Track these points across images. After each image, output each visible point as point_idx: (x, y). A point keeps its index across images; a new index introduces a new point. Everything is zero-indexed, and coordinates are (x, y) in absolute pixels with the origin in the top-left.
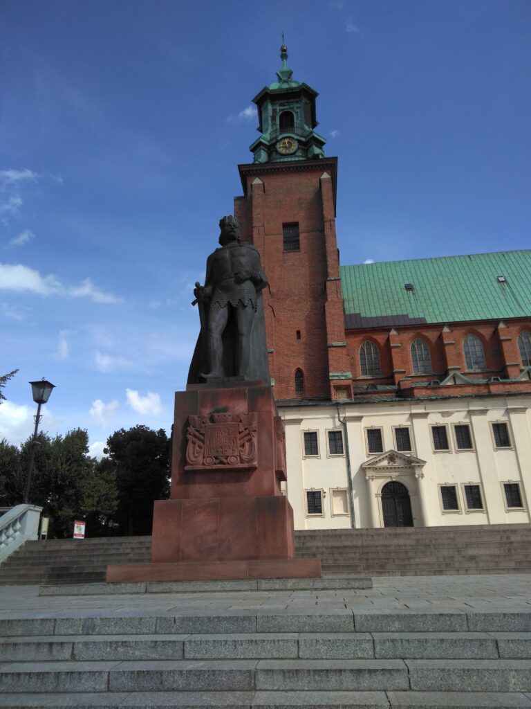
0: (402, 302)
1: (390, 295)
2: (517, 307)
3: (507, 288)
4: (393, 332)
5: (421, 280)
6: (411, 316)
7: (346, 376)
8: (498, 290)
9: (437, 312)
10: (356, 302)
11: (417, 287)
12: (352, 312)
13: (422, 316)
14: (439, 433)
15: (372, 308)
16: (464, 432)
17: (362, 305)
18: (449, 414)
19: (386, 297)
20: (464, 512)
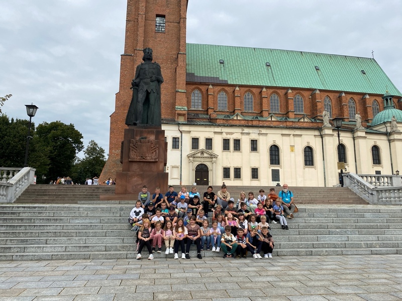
0: (217, 70)
1: (211, 65)
2: (273, 80)
3: (270, 69)
4: (211, 87)
5: (228, 59)
6: (220, 79)
7: (184, 109)
8: (266, 70)
9: (234, 78)
10: (193, 66)
11: (226, 62)
12: (190, 72)
13: (226, 79)
14: (226, 143)
15: (201, 71)
16: (237, 143)
17: (196, 68)
18: (232, 133)
19: (209, 66)
20: (232, 179)
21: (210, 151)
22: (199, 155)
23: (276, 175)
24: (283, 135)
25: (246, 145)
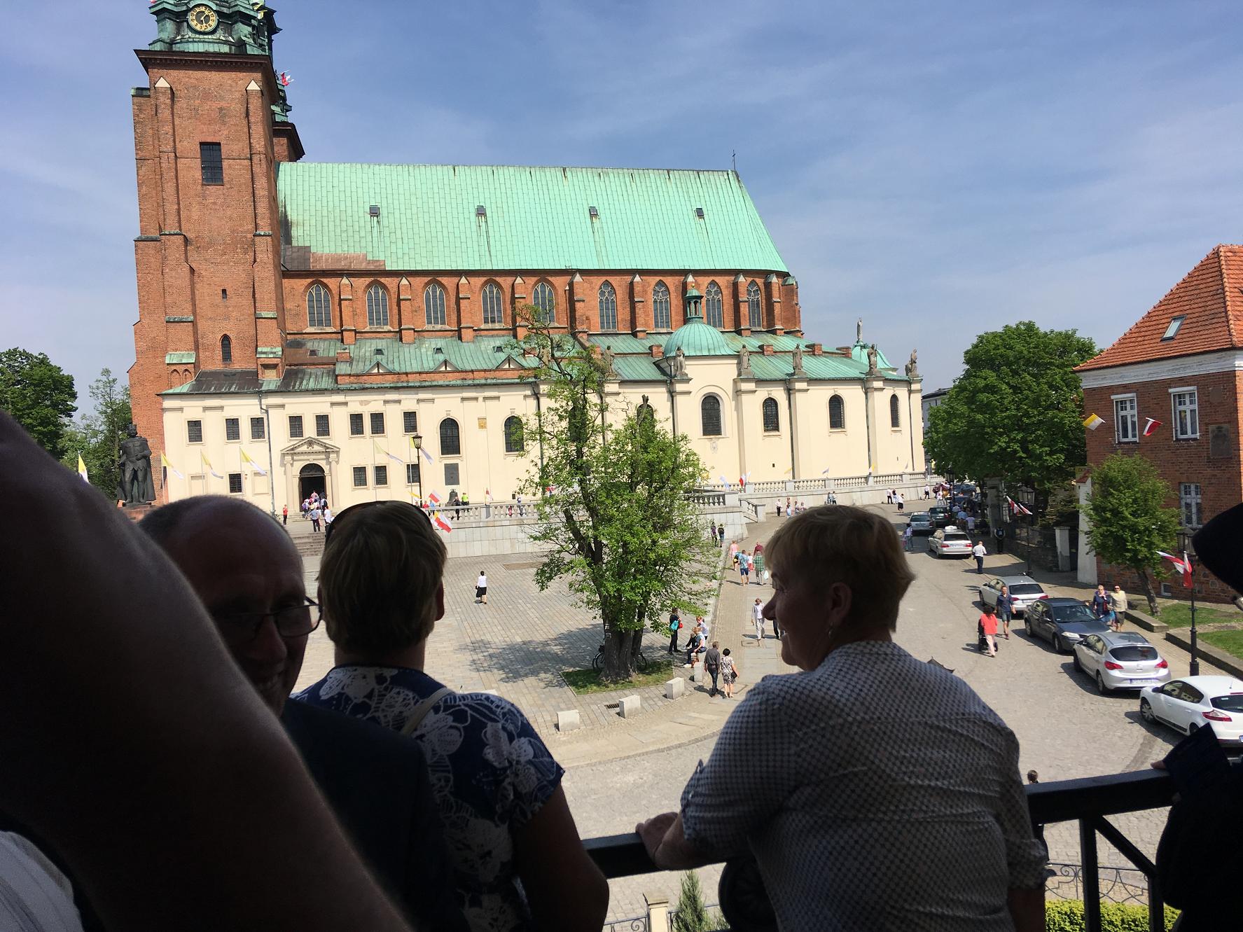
0: (363, 234)
1: (350, 223)
2: (487, 253)
3: (483, 224)
4: (346, 280)
5: (390, 201)
6: (370, 257)
7: (275, 353)
8: (474, 228)
9: (400, 255)
10: (307, 228)
11: (383, 212)
12: (301, 243)
13: (382, 258)
14: (356, 420)
15: (326, 239)
16: (378, 420)
17: (313, 233)
18: (367, 402)
19: (344, 224)
20: (371, 488)
21: (324, 439)
22: (304, 448)
23: (452, 475)
24: (463, 399)
25: (393, 421)
